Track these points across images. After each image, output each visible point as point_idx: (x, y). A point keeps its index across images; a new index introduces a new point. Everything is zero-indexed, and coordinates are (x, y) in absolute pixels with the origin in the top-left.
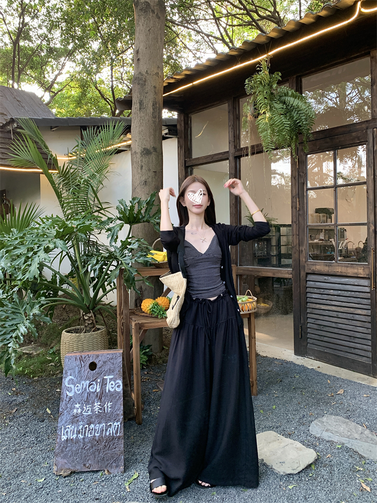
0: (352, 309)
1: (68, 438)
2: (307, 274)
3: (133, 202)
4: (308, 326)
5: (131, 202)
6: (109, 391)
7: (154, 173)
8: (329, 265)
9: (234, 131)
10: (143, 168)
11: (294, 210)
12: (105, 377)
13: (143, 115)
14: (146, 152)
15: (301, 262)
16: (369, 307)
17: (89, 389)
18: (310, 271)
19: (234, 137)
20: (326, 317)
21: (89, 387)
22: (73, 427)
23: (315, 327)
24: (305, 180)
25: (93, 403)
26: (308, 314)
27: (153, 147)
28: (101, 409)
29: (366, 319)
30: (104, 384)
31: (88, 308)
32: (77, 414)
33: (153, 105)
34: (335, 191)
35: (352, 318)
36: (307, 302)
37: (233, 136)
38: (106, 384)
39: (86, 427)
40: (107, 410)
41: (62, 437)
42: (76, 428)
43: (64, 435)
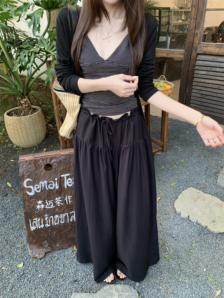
1: (36, 228)
2: (198, 54)
4: (192, 95)
6: (67, 186)
12: (61, 176)
17: (48, 188)
18: (201, 52)
21: (48, 186)
22: (39, 219)
25: (54, 198)
26: (193, 86)
28: (62, 202)
30: (61, 181)
31: (23, 94)
32: (40, 209)
36: (194, 78)
38: (64, 181)
39: (52, 218)
40: (68, 202)
41: (31, 228)
42: (42, 220)
43: (32, 226)
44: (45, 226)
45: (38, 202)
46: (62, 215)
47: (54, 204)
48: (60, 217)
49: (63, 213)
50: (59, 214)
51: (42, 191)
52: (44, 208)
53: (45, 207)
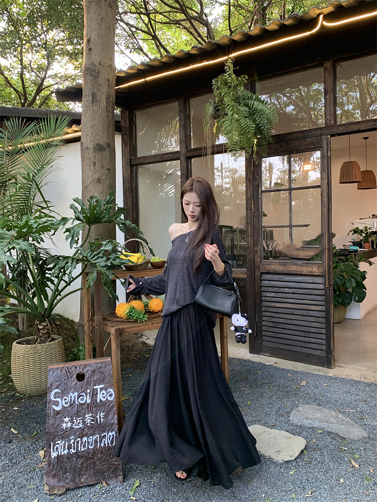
0: (306, 306)
1: (58, 454)
2: (262, 273)
3: (90, 200)
4: (263, 324)
5: (88, 201)
6: (100, 400)
7: (107, 172)
8: (284, 265)
9: (185, 131)
10: (96, 165)
11: (249, 211)
12: (95, 387)
13: (96, 108)
14: (99, 148)
15: (256, 262)
16: (323, 303)
17: (78, 401)
18: (265, 271)
19: (186, 136)
20: (281, 314)
21: (78, 399)
22: (63, 442)
23: (271, 324)
24: (260, 183)
25: (84, 415)
26: (263, 313)
27: (107, 143)
28: (93, 420)
29: (320, 314)
30: (94, 394)
31: (43, 316)
32: (66, 428)
33: (107, 99)
34: (290, 193)
35: (307, 315)
36: (262, 301)
37: (184, 135)
38: (97, 394)
39: (79, 441)
40: (100, 421)
41: (52, 454)
42: (67, 443)
43: (54, 452)
44: (69, 451)
45: (65, 419)
46: (91, 437)
47: (84, 422)
48: (89, 440)
49: (93, 435)
50: (87, 435)
51: (71, 405)
52: (71, 428)
53: (72, 426)
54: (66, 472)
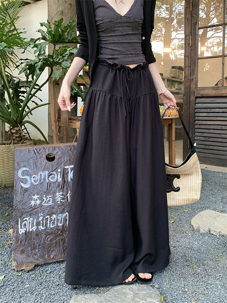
1: (26, 231)
2: (196, 97)
4: (196, 139)
11: (187, 46)
12: (65, 167)
15: (191, 89)
17: (48, 179)
23: (202, 139)
24: (197, 21)
26: (196, 130)
32: (35, 205)
34: (224, 28)
36: (195, 120)
38: (68, 173)
39: (48, 218)
41: (20, 230)
42: (35, 220)
44: (37, 228)
45: (34, 197)
46: (61, 215)
47: (54, 201)
48: (58, 218)
49: (63, 212)
50: (56, 213)
51: (41, 183)
53: (41, 203)
54: (34, 248)
